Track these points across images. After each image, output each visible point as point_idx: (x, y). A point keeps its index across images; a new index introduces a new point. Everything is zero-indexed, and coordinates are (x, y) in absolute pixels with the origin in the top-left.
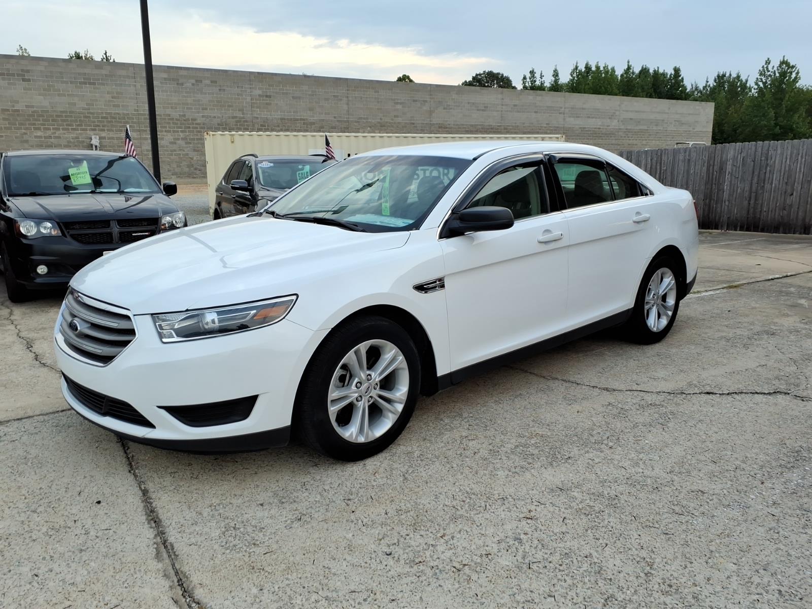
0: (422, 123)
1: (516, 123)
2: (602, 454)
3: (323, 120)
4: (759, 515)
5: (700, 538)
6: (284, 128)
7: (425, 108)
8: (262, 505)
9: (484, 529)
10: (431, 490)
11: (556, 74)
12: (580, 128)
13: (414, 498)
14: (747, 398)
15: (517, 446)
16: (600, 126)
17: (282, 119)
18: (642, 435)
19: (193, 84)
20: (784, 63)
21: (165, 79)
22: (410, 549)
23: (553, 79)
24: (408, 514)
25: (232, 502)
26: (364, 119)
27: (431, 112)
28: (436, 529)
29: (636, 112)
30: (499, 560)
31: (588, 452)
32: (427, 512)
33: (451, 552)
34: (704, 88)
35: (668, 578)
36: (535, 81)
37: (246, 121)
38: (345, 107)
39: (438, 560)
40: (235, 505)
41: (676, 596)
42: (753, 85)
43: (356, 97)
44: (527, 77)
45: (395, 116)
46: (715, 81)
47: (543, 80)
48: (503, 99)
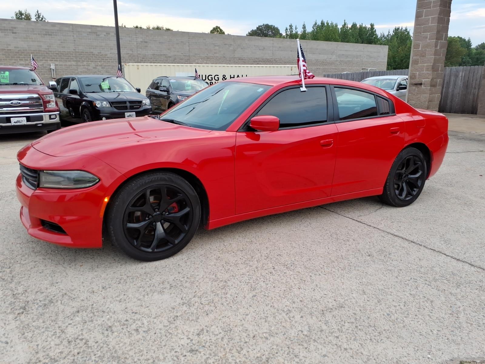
0: (229, 57)
1: (280, 57)
3: (176, 55)
7: (231, 48)
11: (304, 27)
12: (316, 60)
16: (326, 58)
17: (153, 55)
19: (105, 35)
21: (90, 32)
23: (303, 30)
26: (198, 54)
27: (234, 51)
29: (346, 51)
34: (388, 35)
36: (292, 31)
37: (134, 56)
38: (188, 48)
43: (193, 43)
44: (288, 29)
45: (215, 53)
46: (394, 32)
47: (297, 30)
48: (273, 44)
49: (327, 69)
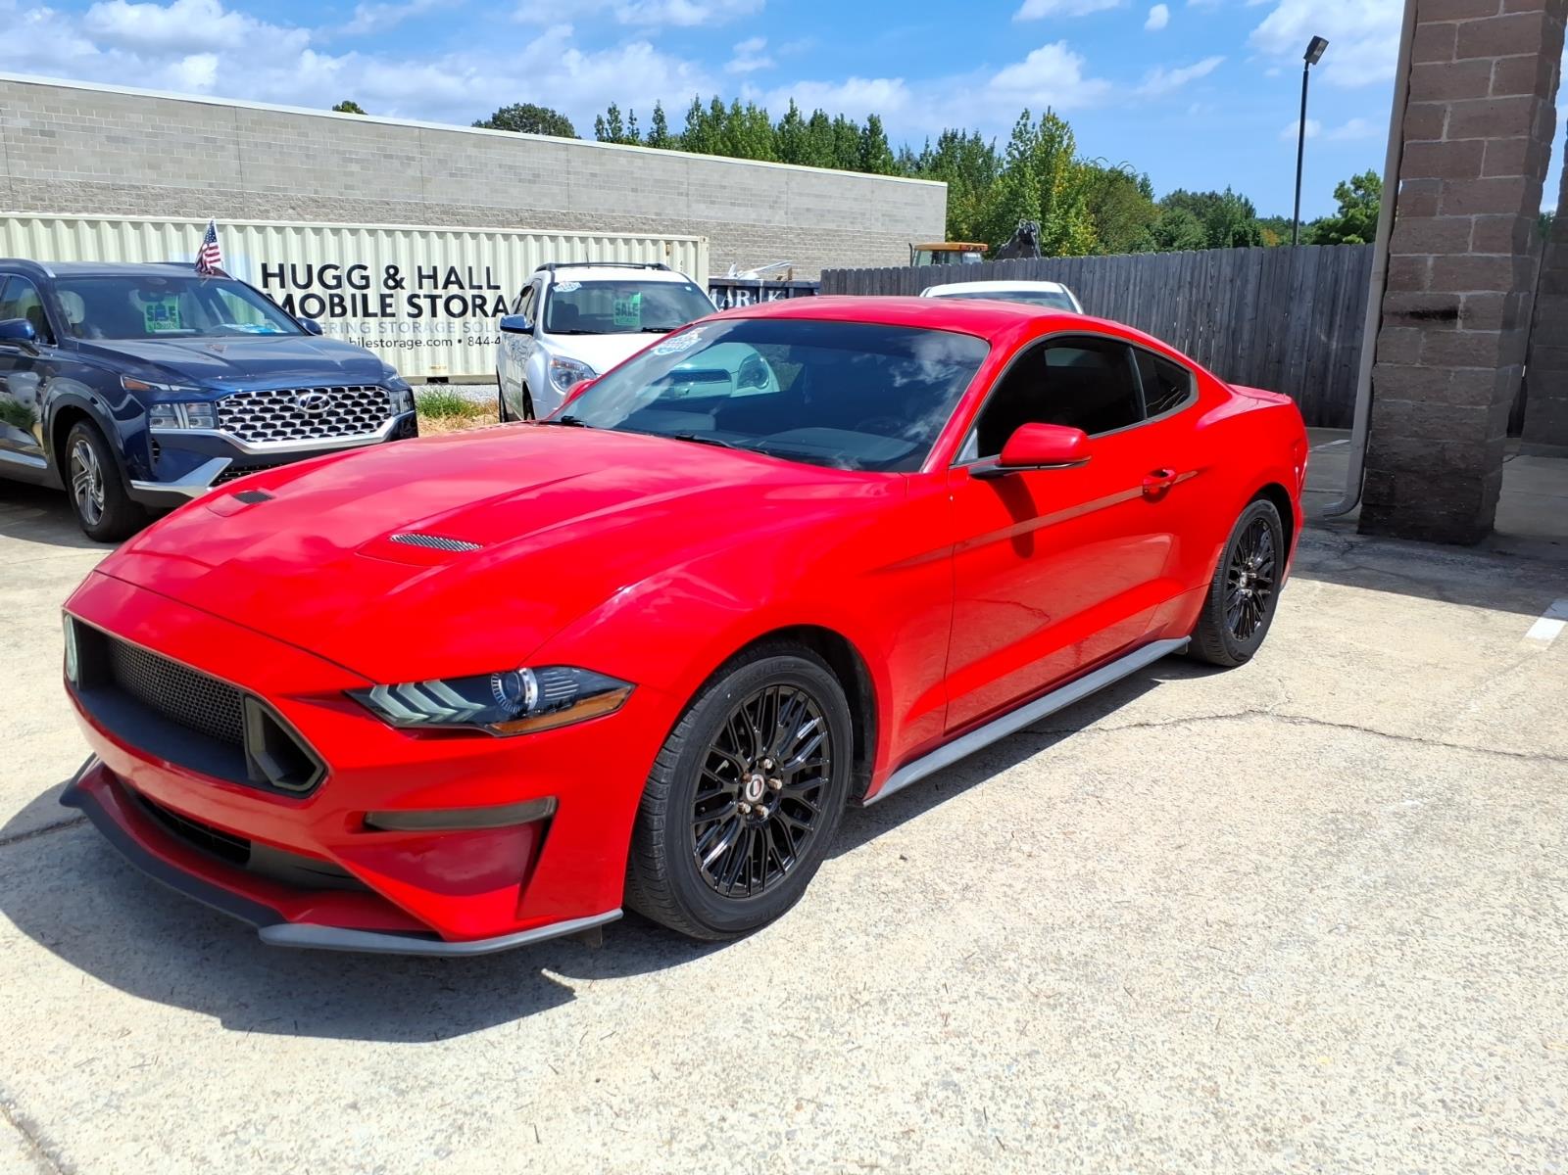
0: (405, 203)
1: (597, 210)
2: (1021, 872)
4: (1338, 954)
5: (1267, 1018)
6: (91, 205)
7: (410, 172)
8: (354, 1106)
9: (873, 1073)
10: (728, 1003)
11: (659, 118)
12: (719, 224)
13: (700, 1029)
14: (1209, 727)
15: (858, 877)
16: (755, 220)
17: (84, 185)
18: (1071, 822)
20: (1049, 119)
22: (743, 1151)
23: (655, 127)
24: (704, 1069)
25: (275, 1114)
26: (279, 189)
27: (423, 181)
28: (776, 1095)
29: (817, 196)
30: (935, 1141)
31: (991, 871)
32: (740, 1057)
33: (832, 1139)
34: (923, 156)
35: (1256, 1115)
36: (620, 130)
38: (234, 164)
39: (811, 1166)
40: (286, 1119)
41: (1286, 1151)
42: (1004, 155)
43: (256, 145)
44: (604, 119)
45: (347, 187)
46: (940, 145)
47: (635, 127)
48: (568, 161)
49: (759, 256)
